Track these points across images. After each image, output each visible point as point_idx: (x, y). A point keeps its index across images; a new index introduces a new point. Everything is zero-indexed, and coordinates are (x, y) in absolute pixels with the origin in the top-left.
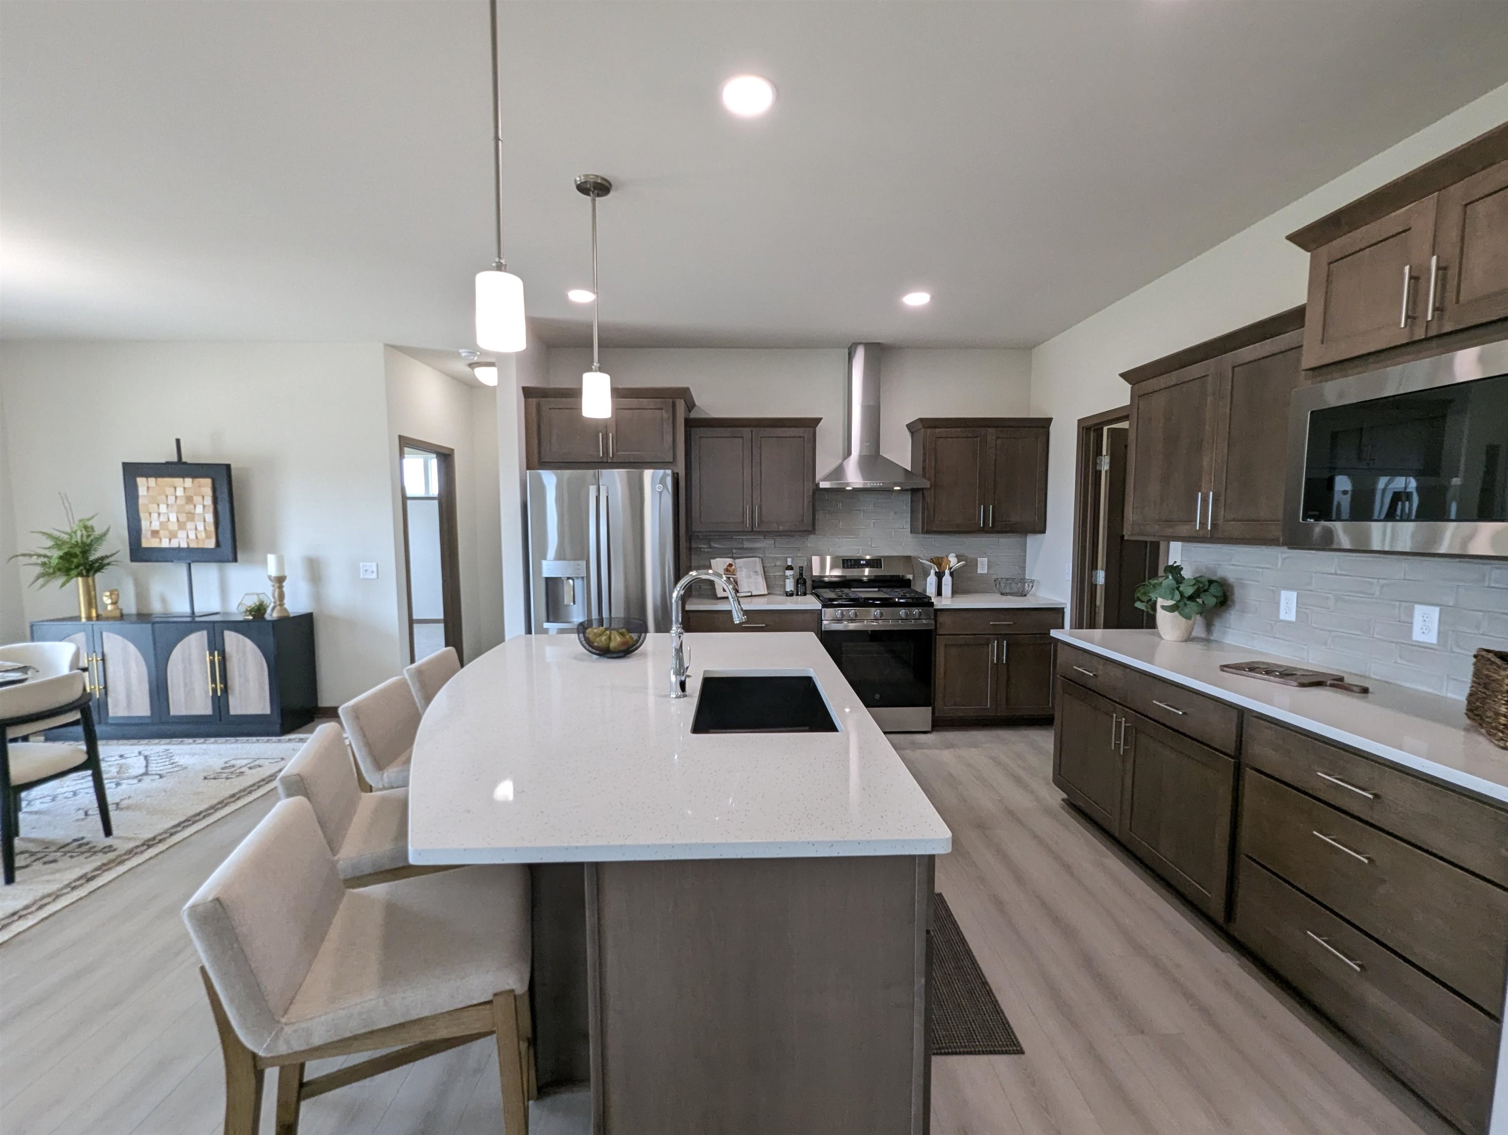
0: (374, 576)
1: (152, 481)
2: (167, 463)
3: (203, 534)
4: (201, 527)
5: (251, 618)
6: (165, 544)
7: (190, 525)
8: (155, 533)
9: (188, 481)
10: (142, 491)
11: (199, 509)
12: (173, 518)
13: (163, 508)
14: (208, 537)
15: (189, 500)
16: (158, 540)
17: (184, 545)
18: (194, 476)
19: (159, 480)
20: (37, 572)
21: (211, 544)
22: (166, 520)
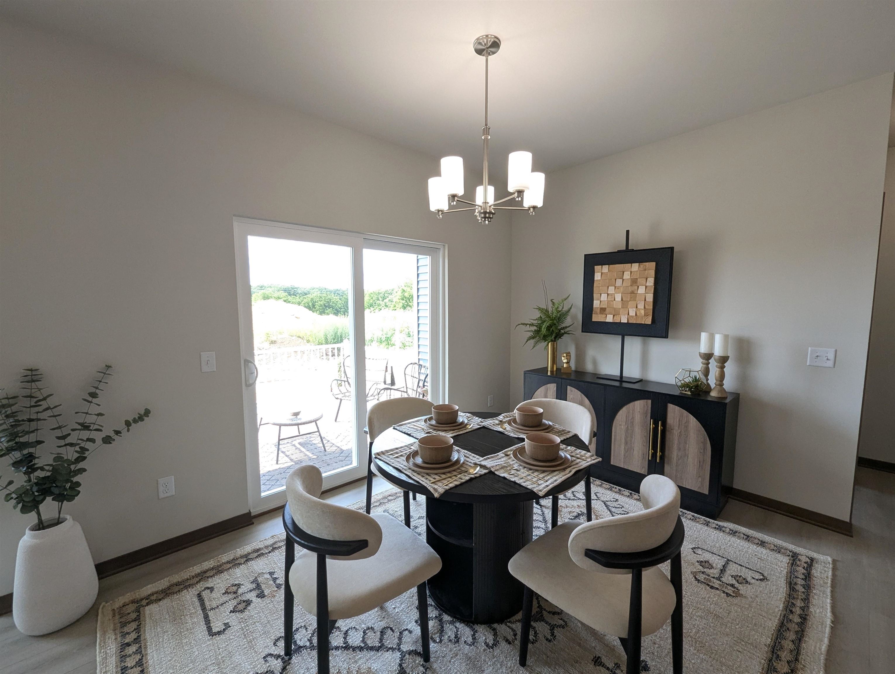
0: (830, 364)
1: (605, 269)
2: (619, 252)
3: (643, 312)
4: (641, 306)
5: (689, 393)
6: (609, 319)
7: (631, 304)
8: (603, 310)
9: (635, 267)
10: (597, 276)
11: (641, 290)
12: (618, 297)
13: (611, 290)
14: (646, 315)
15: (634, 282)
16: (604, 316)
17: (624, 320)
18: (640, 261)
19: (611, 266)
20: (528, 337)
21: (648, 321)
22: (613, 299)
